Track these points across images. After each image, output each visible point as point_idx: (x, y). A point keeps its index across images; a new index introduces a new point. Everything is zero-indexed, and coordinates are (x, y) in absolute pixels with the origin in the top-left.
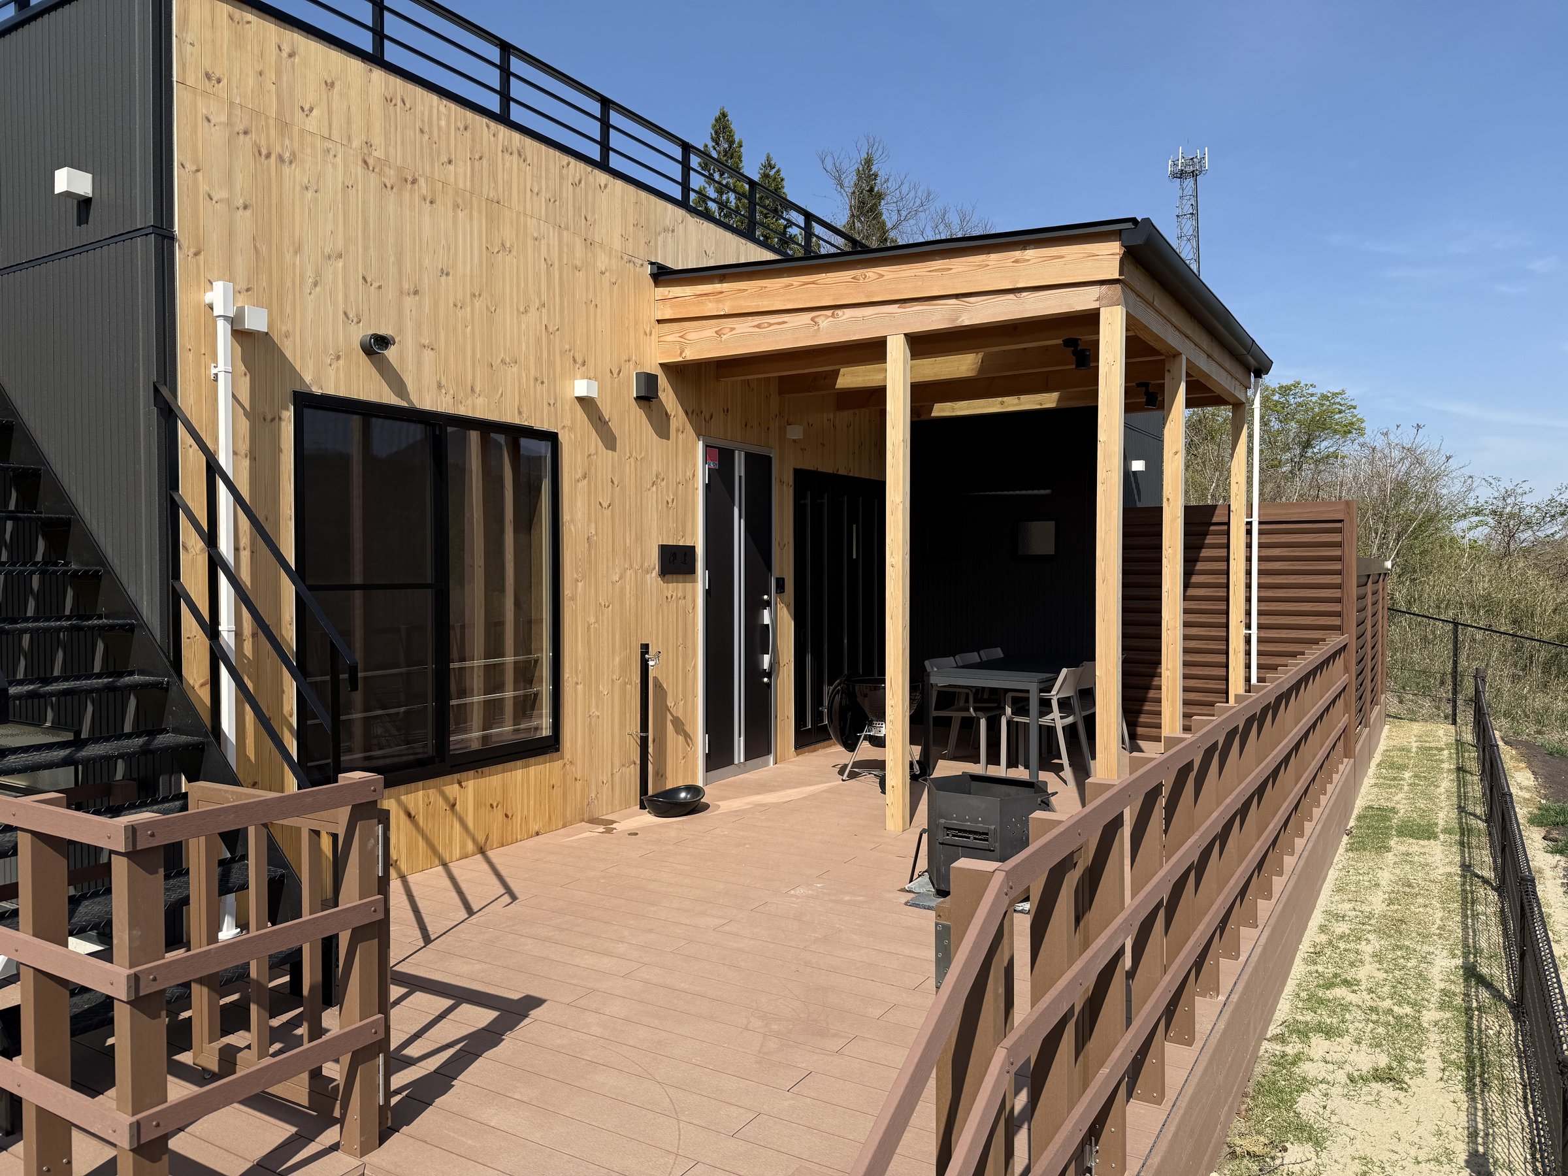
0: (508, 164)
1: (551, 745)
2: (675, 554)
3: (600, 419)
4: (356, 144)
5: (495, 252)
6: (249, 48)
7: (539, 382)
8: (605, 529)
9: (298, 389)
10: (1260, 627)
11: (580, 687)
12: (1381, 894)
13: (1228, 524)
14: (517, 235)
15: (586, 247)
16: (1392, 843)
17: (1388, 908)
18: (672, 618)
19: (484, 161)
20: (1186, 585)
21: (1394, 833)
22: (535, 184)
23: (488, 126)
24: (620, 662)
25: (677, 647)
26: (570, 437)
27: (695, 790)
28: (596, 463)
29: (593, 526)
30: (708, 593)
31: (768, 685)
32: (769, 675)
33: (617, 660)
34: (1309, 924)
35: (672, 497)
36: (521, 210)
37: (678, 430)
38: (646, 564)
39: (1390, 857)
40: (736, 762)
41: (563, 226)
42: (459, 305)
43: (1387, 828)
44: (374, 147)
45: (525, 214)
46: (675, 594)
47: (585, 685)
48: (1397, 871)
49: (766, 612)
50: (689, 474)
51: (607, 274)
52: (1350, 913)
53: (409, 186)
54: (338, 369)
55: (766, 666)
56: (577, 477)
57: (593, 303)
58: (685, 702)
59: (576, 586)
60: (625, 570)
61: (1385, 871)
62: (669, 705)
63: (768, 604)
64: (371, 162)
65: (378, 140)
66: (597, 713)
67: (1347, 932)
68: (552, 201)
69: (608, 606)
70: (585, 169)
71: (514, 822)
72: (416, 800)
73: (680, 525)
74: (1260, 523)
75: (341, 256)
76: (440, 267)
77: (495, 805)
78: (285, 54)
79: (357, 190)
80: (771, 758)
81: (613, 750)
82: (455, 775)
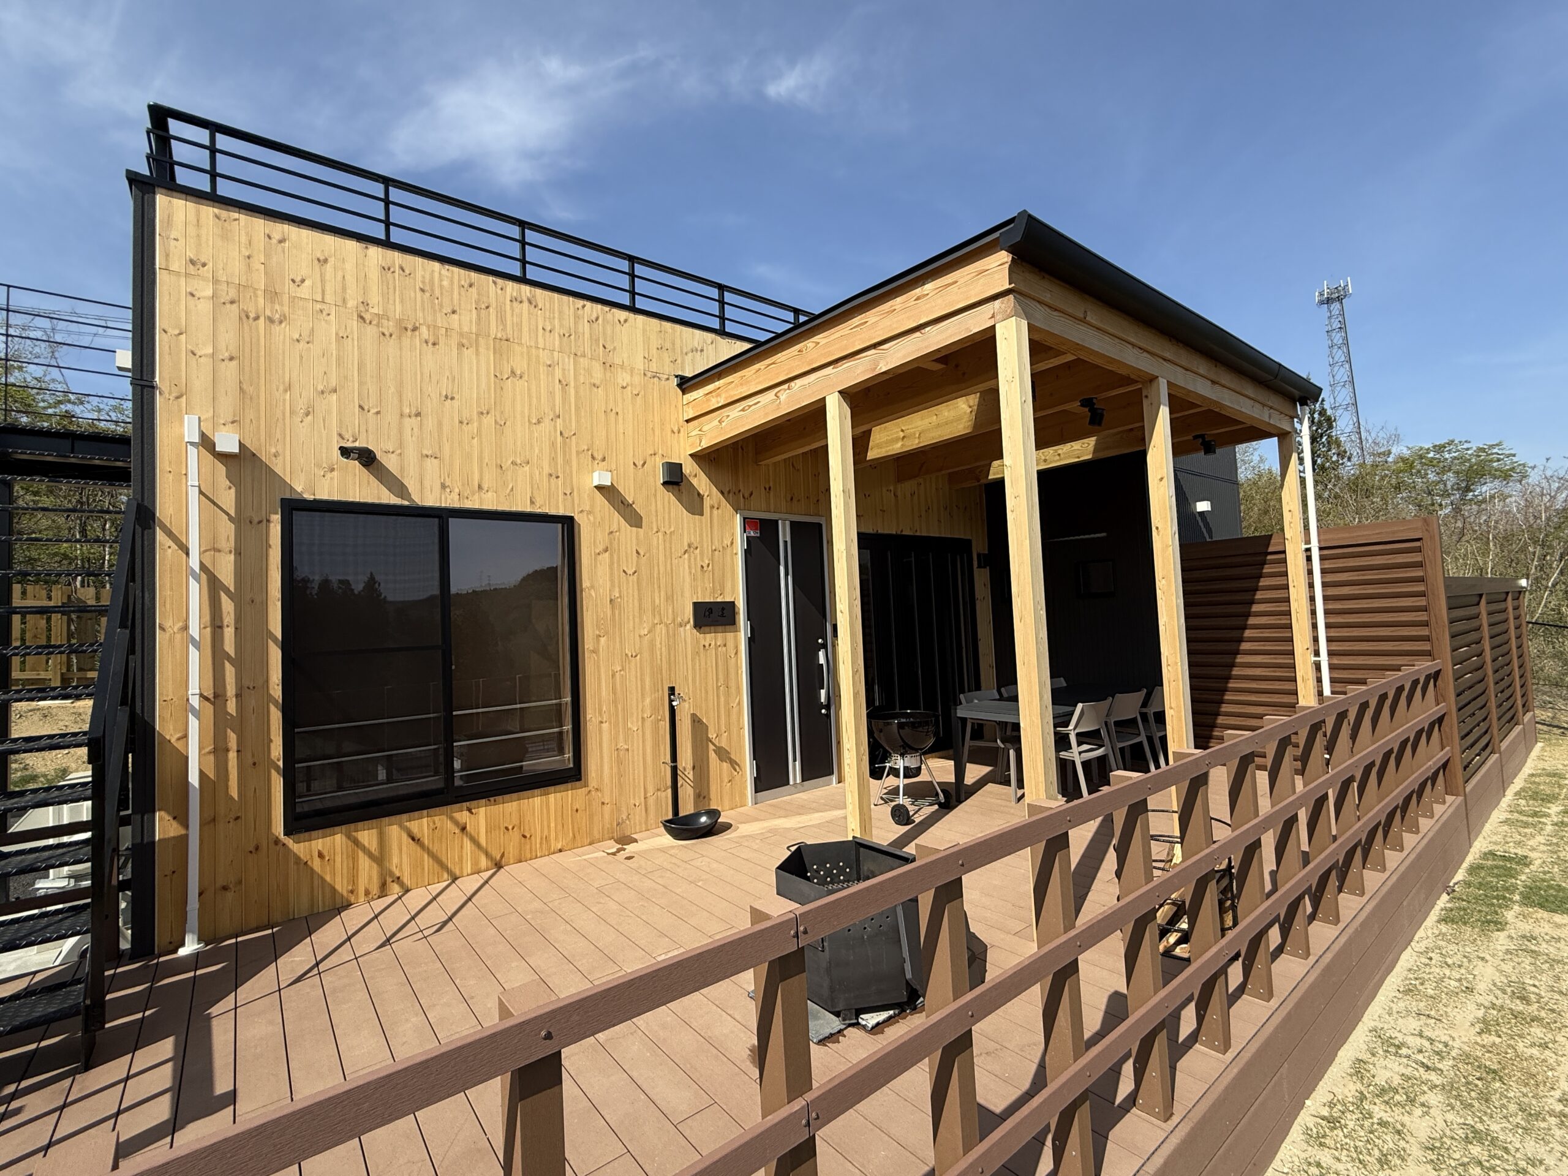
0: (517, 311)
1: (573, 775)
2: (711, 609)
3: (622, 502)
4: (351, 303)
5: (504, 378)
6: (237, 238)
7: (554, 476)
8: (631, 592)
9: (288, 496)
11: (605, 726)
12: (1471, 1006)
14: (529, 365)
15: (605, 369)
16: (1510, 915)
17: (1479, 1039)
18: (712, 662)
19: (491, 309)
21: (1517, 897)
22: (547, 323)
23: (495, 283)
24: (651, 703)
25: (718, 688)
26: (589, 519)
27: (713, 815)
28: (619, 539)
29: (617, 589)
30: (751, 641)
31: (828, 716)
32: (828, 707)
33: (648, 701)
34: (1340, 1053)
35: (707, 562)
36: (533, 344)
37: (712, 507)
38: (679, 619)
39: (1501, 940)
40: (791, 782)
41: (579, 354)
42: (466, 422)
43: (1507, 889)
44: (370, 306)
45: (537, 348)
46: (713, 644)
47: (610, 723)
48: (1507, 967)
49: (821, 654)
50: (727, 542)
51: (629, 388)
52: (1411, 1041)
53: (409, 333)
54: (332, 479)
55: (823, 699)
56: (598, 551)
57: (614, 411)
58: (729, 733)
59: (598, 642)
60: (655, 625)
61: (1490, 963)
62: (710, 736)
63: (823, 646)
64: (367, 317)
65: (374, 298)
66: (626, 747)
67: (1397, 1081)
68: (567, 335)
69: (636, 656)
70: (602, 309)
71: (533, 842)
72: (421, 827)
73: (717, 584)
75: (335, 391)
76: (444, 393)
77: (510, 828)
78: (274, 241)
79: (353, 339)
80: (834, 778)
81: (645, 777)
82: (464, 804)
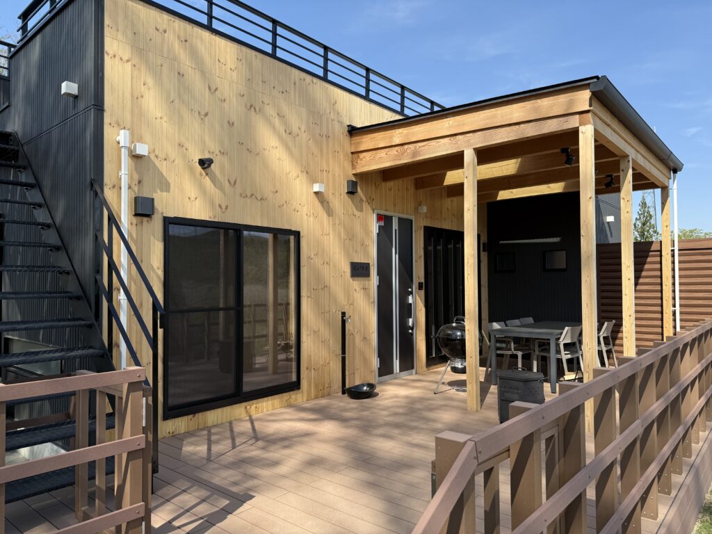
2: (359, 267)
10: (681, 306)
13: (661, 251)
20: (636, 284)
27: (371, 386)
30: (379, 286)
31: (412, 334)
32: (412, 329)
40: (395, 372)
49: (410, 297)
55: (410, 324)
63: (411, 293)
74: (679, 250)
80: (414, 371)
